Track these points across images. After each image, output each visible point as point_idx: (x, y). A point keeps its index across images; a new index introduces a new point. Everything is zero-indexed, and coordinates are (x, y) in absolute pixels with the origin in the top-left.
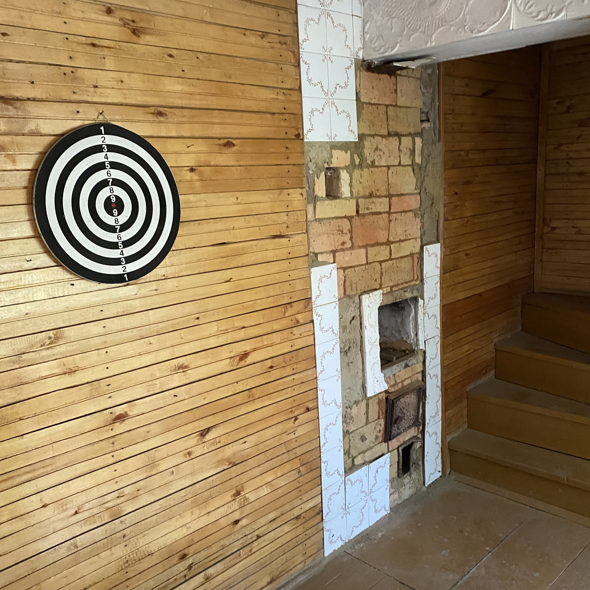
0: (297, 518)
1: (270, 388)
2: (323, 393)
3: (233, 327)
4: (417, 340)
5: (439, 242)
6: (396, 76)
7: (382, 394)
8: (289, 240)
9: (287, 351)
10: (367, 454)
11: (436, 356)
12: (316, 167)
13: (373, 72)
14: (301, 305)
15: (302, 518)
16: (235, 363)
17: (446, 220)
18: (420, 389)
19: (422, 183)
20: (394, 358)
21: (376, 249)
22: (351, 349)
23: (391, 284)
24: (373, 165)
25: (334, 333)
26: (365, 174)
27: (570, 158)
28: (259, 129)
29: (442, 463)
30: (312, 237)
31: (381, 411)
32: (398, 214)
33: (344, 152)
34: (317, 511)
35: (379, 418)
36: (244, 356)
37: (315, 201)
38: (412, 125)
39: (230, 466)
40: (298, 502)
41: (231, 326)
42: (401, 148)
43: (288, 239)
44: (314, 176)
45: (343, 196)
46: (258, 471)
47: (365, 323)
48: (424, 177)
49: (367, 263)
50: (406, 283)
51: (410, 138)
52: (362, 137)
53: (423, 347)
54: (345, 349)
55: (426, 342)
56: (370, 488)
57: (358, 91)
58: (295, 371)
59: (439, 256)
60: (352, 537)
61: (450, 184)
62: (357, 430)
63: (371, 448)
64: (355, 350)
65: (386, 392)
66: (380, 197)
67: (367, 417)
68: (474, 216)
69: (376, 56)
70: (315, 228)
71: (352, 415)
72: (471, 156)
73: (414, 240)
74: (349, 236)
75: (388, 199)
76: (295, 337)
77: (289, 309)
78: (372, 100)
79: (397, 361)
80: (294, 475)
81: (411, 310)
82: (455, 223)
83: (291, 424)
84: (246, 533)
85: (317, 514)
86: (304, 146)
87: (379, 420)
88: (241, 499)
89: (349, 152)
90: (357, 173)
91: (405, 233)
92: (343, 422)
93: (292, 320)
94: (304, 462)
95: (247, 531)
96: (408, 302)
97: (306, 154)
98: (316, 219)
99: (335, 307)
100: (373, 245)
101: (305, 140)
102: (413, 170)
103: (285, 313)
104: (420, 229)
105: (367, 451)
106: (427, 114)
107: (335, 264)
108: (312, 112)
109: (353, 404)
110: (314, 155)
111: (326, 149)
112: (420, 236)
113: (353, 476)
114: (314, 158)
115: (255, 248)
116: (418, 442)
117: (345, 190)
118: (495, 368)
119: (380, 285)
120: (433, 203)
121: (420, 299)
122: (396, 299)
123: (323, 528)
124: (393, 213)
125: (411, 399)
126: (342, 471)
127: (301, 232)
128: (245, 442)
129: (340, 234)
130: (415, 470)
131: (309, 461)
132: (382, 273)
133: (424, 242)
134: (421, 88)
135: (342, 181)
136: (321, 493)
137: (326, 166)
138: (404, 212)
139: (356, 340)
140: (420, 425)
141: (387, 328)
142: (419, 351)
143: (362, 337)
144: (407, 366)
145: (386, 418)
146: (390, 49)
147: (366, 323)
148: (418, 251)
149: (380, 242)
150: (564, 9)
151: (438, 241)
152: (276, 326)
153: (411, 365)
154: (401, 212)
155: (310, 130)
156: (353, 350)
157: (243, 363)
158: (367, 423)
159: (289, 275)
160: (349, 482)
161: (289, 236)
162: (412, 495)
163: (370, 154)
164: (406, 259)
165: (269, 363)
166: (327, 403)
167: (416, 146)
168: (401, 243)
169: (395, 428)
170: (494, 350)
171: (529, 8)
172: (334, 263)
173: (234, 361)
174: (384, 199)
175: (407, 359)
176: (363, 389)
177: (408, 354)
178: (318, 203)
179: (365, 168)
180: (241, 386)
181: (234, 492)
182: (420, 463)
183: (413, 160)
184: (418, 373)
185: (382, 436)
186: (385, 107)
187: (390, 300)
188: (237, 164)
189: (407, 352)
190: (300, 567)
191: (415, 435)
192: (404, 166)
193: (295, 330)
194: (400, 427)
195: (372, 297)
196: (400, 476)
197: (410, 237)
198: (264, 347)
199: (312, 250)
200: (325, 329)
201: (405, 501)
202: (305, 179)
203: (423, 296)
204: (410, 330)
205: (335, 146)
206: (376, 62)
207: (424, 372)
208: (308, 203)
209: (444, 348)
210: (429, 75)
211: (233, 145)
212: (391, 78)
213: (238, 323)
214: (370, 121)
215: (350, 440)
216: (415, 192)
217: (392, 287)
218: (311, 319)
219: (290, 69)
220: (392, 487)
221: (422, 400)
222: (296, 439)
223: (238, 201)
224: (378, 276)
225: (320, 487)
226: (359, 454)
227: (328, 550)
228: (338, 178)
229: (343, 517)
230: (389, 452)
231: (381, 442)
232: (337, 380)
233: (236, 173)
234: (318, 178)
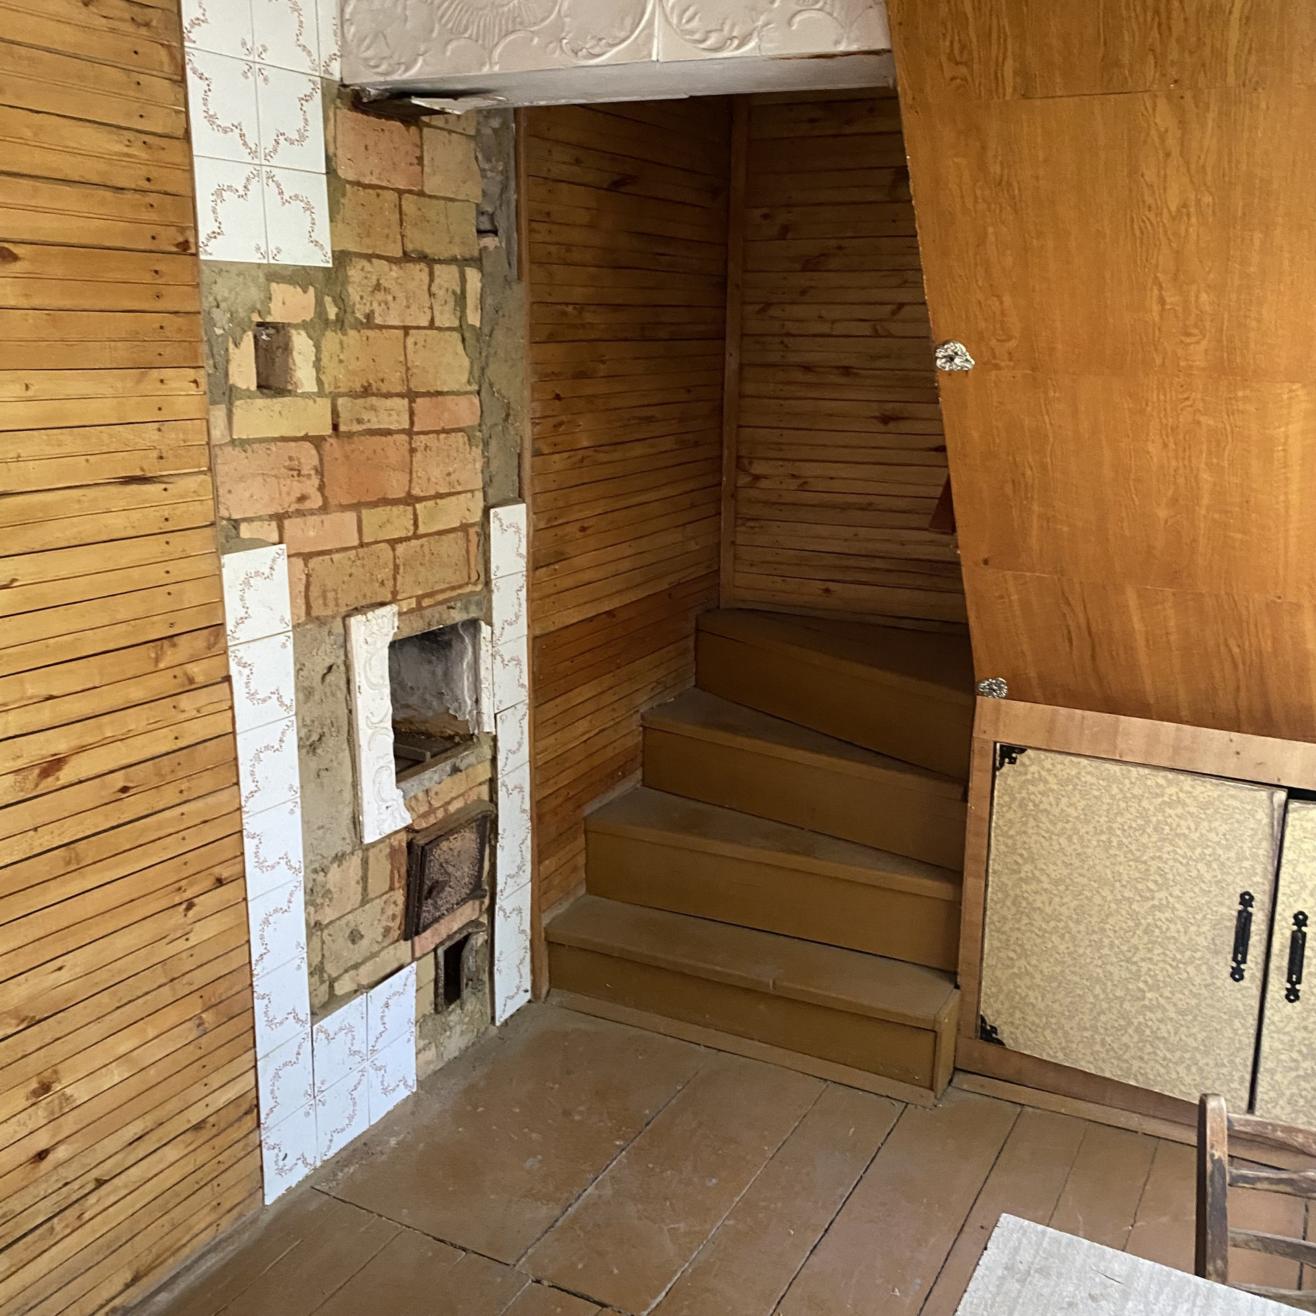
0: (198, 1127)
1: (123, 838)
2: (256, 841)
3: (22, 699)
4: (479, 713)
5: (524, 502)
6: (420, 126)
7: (398, 836)
8: (165, 490)
9: (164, 750)
10: (363, 970)
11: (520, 744)
12: (231, 320)
13: (364, 112)
14: (200, 641)
15: (209, 1126)
16: (30, 785)
17: (537, 453)
18: (485, 817)
19: (483, 369)
20: (428, 754)
21: (382, 512)
22: (324, 739)
23: (420, 592)
24: (369, 322)
25: (282, 704)
26: (352, 342)
27: (789, 335)
28: (81, 223)
29: (533, 972)
30: (223, 483)
31: (396, 872)
32: (431, 436)
33: (299, 289)
34: (245, 1107)
35: (392, 889)
36: (54, 765)
37: (230, 397)
38: (457, 239)
39: (21, 1027)
40: (199, 1091)
41: (18, 696)
42: (434, 289)
43: (164, 486)
44: (227, 341)
45: (299, 391)
46: (95, 1031)
47: (357, 679)
48: (487, 357)
49: (362, 545)
50: (453, 588)
51: (454, 269)
52: (341, 258)
53: (490, 727)
54: (311, 740)
55: (498, 716)
56: (371, 1043)
57: (331, 150)
58: (185, 797)
59: (524, 531)
60: (330, 1154)
61: (544, 375)
62: (339, 919)
63: (373, 955)
64: (335, 742)
65: (408, 829)
66: (388, 395)
67: (365, 889)
68: (596, 447)
69: (372, 79)
70: (230, 462)
71: (328, 887)
72: (589, 317)
73: (469, 495)
74: (316, 481)
75: (406, 401)
76: (183, 717)
77: (169, 652)
78: (364, 175)
79: (433, 760)
80: (189, 1032)
81: (466, 648)
82: (558, 462)
83: (177, 916)
84: (66, 1178)
85: (246, 1113)
86: (199, 271)
87: (392, 893)
88: (52, 1101)
89: (311, 290)
90: (331, 339)
91: (447, 478)
92: (306, 904)
93: (175, 677)
94: (214, 1001)
95: (68, 1173)
96: (457, 631)
97: (204, 288)
98: (233, 441)
99: (284, 646)
100: (375, 504)
101: (202, 257)
102: (463, 340)
103: (157, 660)
104: (482, 472)
105: (363, 962)
106: (492, 217)
107: (283, 546)
108: (219, 193)
109: (331, 863)
110: (226, 295)
111: (255, 280)
112: (481, 486)
113: (330, 1022)
114: (225, 300)
115: (77, 506)
116: (478, 933)
117: (304, 375)
118: (643, 765)
119: (392, 593)
120: (508, 415)
121: (483, 624)
122: (429, 625)
123: (261, 1142)
124: (419, 433)
125: (466, 841)
126: (305, 1011)
127: (196, 470)
128: (60, 969)
129: (293, 476)
130: (474, 994)
131: (224, 998)
132: (396, 567)
133: (491, 501)
134: (476, 158)
135: (295, 354)
136: (255, 1067)
137: (256, 318)
138: (444, 431)
139: (337, 718)
140: (484, 897)
141: (412, 688)
142: (482, 737)
143: (350, 711)
144: (456, 770)
145: (408, 885)
146: (403, 68)
147: (359, 678)
148: (478, 519)
149: (390, 497)
150: (755, 35)
151: (520, 498)
152: (136, 692)
153: (466, 768)
154: (437, 432)
155: (214, 235)
156: (330, 742)
157: (49, 783)
158: (364, 902)
159: (168, 572)
160: (322, 1036)
161: (165, 479)
162: (467, 1048)
163: (362, 297)
164: (452, 536)
165: (118, 780)
166: (266, 864)
167: (469, 287)
168: (438, 501)
169: (428, 906)
170: (641, 729)
171: (688, 22)
172: (281, 542)
173: (25, 778)
174: (398, 400)
175: (456, 756)
176: (355, 828)
177: (458, 744)
178: (238, 403)
179: (352, 329)
180: (47, 837)
181: (34, 1085)
182: (486, 977)
183: (462, 318)
184: (480, 784)
185: (399, 928)
186: (396, 194)
187: (417, 627)
188: (24, 303)
189: (457, 739)
190: (205, 1237)
191: (473, 918)
192: (439, 329)
193: (185, 701)
194: (440, 903)
195: (374, 622)
196: (440, 1009)
197: (459, 489)
198: (105, 742)
199: (224, 513)
200: (260, 696)
201: (449, 1062)
202: (204, 348)
203: (491, 617)
204: (463, 692)
205: (276, 274)
206: (373, 92)
207: (493, 782)
208: (213, 402)
209: (538, 728)
210: (495, 131)
211: (15, 258)
212: (408, 131)
213: (34, 686)
214: (362, 224)
215: (323, 942)
216: (469, 388)
217: (419, 599)
218: (224, 674)
219: (161, 88)
220: (421, 1035)
221: (490, 842)
222: (190, 952)
223: (30, 393)
224: (387, 572)
225: (253, 1051)
226: (346, 971)
227: (274, 1190)
228: (287, 348)
229: (307, 1114)
230: (414, 959)
231: (398, 940)
232: (292, 812)
233: (22, 325)
234: (237, 345)
